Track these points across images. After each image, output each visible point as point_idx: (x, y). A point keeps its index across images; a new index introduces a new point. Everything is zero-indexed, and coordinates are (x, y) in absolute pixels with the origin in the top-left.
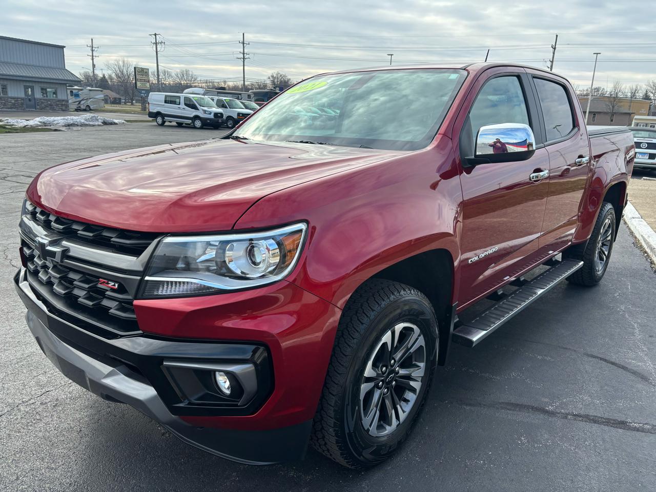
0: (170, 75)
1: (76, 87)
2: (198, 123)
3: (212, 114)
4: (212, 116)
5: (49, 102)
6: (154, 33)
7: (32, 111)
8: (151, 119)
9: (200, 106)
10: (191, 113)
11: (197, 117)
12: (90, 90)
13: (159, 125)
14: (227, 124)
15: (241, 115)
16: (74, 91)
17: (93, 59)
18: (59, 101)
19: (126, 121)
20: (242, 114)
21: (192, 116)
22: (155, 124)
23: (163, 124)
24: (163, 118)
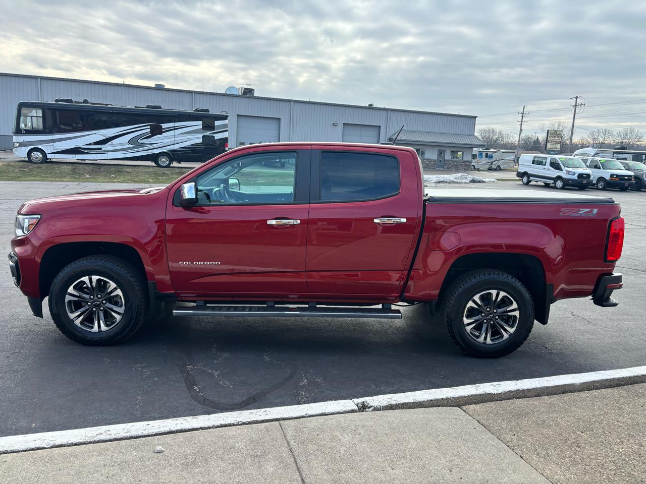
0: (611, 135)
1: (492, 150)
2: (559, 184)
3: (576, 175)
4: (575, 177)
5: (455, 163)
6: (575, 97)
7: (440, 170)
8: (518, 178)
9: (565, 166)
10: (554, 173)
11: (559, 178)
12: (503, 152)
13: (524, 184)
14: (597, 185)
15: (615, 176)
16: (489, 154)
17: (521, 124)
18: (464, 162)
19: (496, 179)
20: (617, 175)
21: (555, 176)
22: (521, 183)
23: (527, 184)
24: (529, 178)
